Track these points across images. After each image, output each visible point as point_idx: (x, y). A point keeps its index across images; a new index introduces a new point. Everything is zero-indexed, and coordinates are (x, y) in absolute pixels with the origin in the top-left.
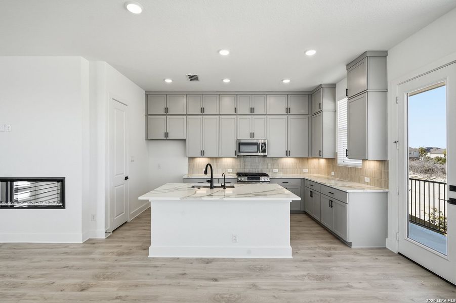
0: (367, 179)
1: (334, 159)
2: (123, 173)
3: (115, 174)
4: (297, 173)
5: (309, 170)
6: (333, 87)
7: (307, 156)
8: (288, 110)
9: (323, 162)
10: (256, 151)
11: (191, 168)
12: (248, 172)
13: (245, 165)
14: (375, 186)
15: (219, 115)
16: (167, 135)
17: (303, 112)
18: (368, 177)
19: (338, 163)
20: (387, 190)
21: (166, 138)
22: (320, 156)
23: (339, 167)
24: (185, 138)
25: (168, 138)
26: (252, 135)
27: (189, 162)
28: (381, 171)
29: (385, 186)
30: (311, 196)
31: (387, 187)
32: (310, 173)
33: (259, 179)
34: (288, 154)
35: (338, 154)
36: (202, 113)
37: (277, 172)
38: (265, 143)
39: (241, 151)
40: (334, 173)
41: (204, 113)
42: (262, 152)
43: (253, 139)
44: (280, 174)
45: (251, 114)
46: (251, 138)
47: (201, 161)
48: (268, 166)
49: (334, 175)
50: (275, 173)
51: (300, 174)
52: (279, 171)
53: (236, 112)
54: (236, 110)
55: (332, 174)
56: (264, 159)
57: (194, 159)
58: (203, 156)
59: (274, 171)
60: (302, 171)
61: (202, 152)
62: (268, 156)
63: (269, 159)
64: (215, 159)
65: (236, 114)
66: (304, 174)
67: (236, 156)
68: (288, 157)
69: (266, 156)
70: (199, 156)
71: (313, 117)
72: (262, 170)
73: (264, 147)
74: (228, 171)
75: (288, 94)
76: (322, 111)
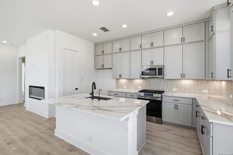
2: (74, 86)
3: (67, 86)
5: (208, 91)
7: (204, 78)
9: (224, 84)
10: (155, 74)
11: (118, 85)
15: (130, 51)
21: (102, 68)
22: (212, 78)
24: (111, 67)
25: (104, 68)
26: (152, 63)
27: (116, 81)
30: (197, 116)
32: (211, 94)
34: (183, 76)
36: (120, 51)
37: (176, 90)
38: (162, 68)
39: (144, 74)
40: (232, 95)
41: (121, 51)
42: (159, 75)
43: (153, 65)
44: (179, 92)
45: (151, 47)
46: (151, 65)
47: (123, 81)
48: (168, 85)
49: (232, 98)
50: (174, 92)
51: (199, 94)
52: (177, 90)
53: (141, 47)
54: (141, 46)
55: (230, 97)
56: (162, 80)
57: (119, 80)
58: (121, 78)
59: (173, 90)
60: (201, 91)
61: (120, 76)
62: (164, 78)
63: (166, 80)
64: (130, 80)
65: (141, 49)
66: (203, 94)
67: (141, 78)
68: (183, 79)
69: (163, 78)
70: (119, 78)
71: (210, 41)
72: (163, 89)
73: (160, 71)
74: (139, 88)
75: (183, 26)
76: (215, 33)
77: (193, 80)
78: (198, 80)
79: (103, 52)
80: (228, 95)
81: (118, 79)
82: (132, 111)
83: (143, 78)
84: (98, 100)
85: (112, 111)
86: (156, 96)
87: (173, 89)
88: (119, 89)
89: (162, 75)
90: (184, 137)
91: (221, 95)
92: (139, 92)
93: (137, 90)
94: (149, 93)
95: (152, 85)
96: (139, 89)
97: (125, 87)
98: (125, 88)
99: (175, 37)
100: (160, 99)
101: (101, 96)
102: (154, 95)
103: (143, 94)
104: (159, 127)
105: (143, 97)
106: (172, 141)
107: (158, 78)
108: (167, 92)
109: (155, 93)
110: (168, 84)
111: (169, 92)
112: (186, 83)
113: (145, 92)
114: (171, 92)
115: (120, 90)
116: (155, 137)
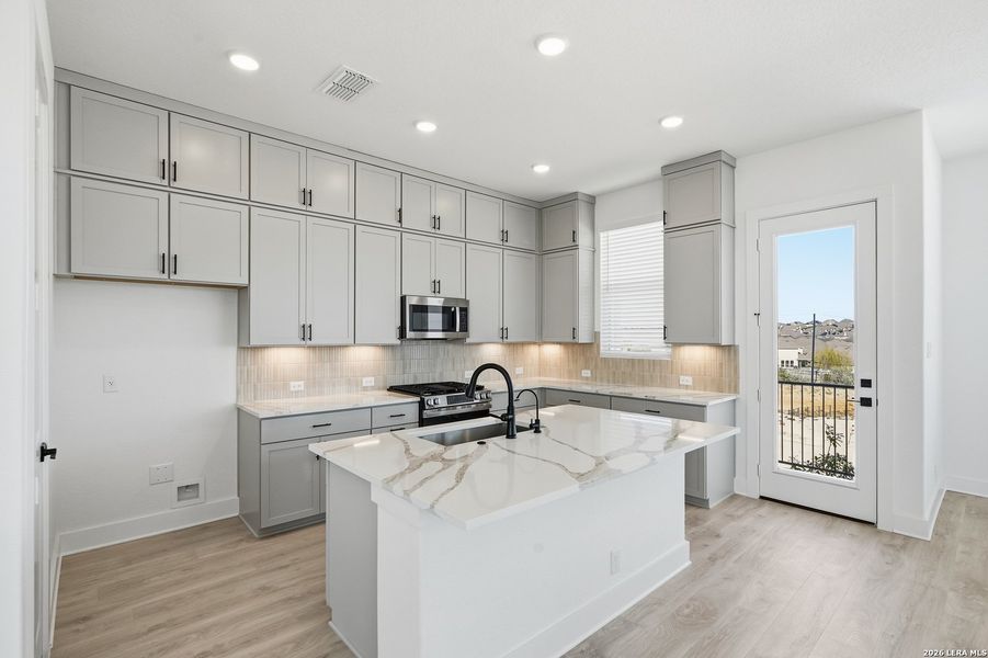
0: (686, 380)
1: (592, 344)
6: (591, 201)
12: (411, 383)
14: (705, 390)
17: (527, 243)
18: (687, 375)
19: (601, 351)
20: (735, 396)
23: (606, 360)
28: (721, 364)
29: (730, 388)
31: (736, 390)
35: (601, 335)
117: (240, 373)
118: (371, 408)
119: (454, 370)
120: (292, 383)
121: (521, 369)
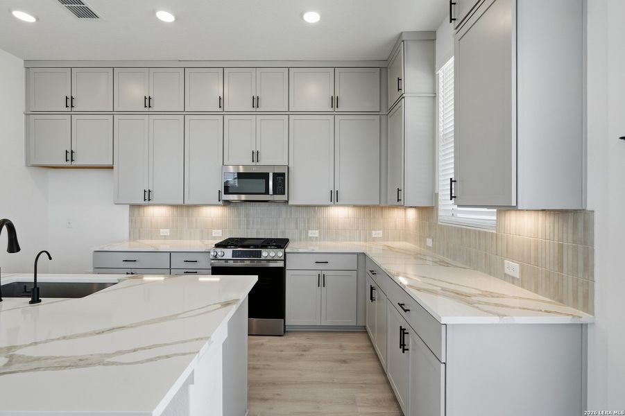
0: (512, 268)
1: (432, 208)
4: (360, 240)
5: (384, 233)
6: (429, 38)
7: (377, 203)
8: (335, 101)
9: (412, 214)
10: (264, 191)
11: (136, 229)
13: (248, 224)
15: (185, 113)
16: (70, 155)
17: (367, 106)
18: (513, 260)
19: (440, 218)
20: (585, 317)
21: (69, 163)
22: (399, 202)
23: (441, 227)
25: (74, 164)
26: (256, 156)
27: (131, 215)
29: (574, 298)
30: (372, 298)
31: (585, 300)
32: (387, 241)
33: (259, 254)
34: (335, 198)
35: (439, 198)
36: (147, 109)
37: (317, 236)
38: (283, 175)
39: (230, 191)
40: (431, 240)
41: (151, 109)
42: (275, 193)
43: (258, 164)
44: (324, 240)
45: (254, 110)
46: (254, 164)
47: (157, 213)
48: (297, 223)
49: (431, 245)
50: (311, 239)
51: (366, 241)
52: (320, 235)
53: (222, 105)
54: (222, 101)
55: (428, 245)
56: (283, 208)
57: (142, 209)
58: (150, 202)
59: (310, 235)
60: (370, 234)
61: (148, 195)
62: (290, 203)
63: (293, 209)
64: (185, 210)
65: (221, 110)
66: (374, 241)
67: (221, 203)
68: (335, 205)
69: (287, 202)
70: (141, 201)
71: (389, 116)
72: (284, 232)
73: (281, 182)
74: (214, 235)
75: (336, 67)
76: (404, 95)
77: (355, 206)
78: (365, 207)
79: (70, 101)
80: (422, 240)
81: (139, 206)
82: (207, 338)
83: (227, 203)
84: (31, 302)
85: (101, 361)
86: (271, 254)
87: (310, 231)
88: (141, 241)
89: (284, 194)
90: (345, 362)
91: (406, 239)
92: (218, 246)
93: (207, 242)
94: (248, 246)
95: (253, 222)
96: (215, 238)
97: (165, 232)
98: (165, 237)
99: (313, 92)
100: (281, 264)
101: (42, 278)
102: (265, 253)
103: (228, 253)
104: (281, 346)
105: (231, 264)
106: (321, 382)
107: (273, 202)
108: (294, 241)
109: (265, 247)
110: (297, 219)
111: (300, 240)
112: (340, 214)
113: (236, 246)
114: (306, 240)
115: (146, 244)
116: (274, 384)
117: (131, 221)
118: (170, 253)
119: (297, 228)
120: (162, 230)
121: (381, 232)
